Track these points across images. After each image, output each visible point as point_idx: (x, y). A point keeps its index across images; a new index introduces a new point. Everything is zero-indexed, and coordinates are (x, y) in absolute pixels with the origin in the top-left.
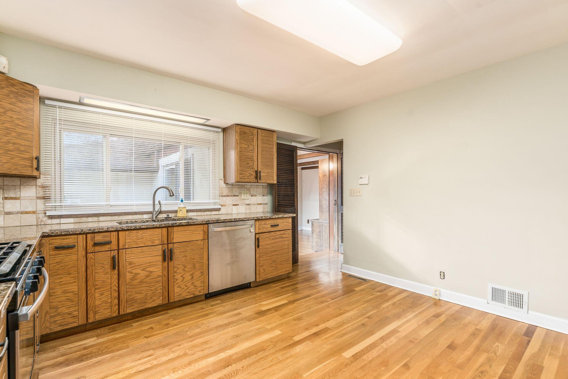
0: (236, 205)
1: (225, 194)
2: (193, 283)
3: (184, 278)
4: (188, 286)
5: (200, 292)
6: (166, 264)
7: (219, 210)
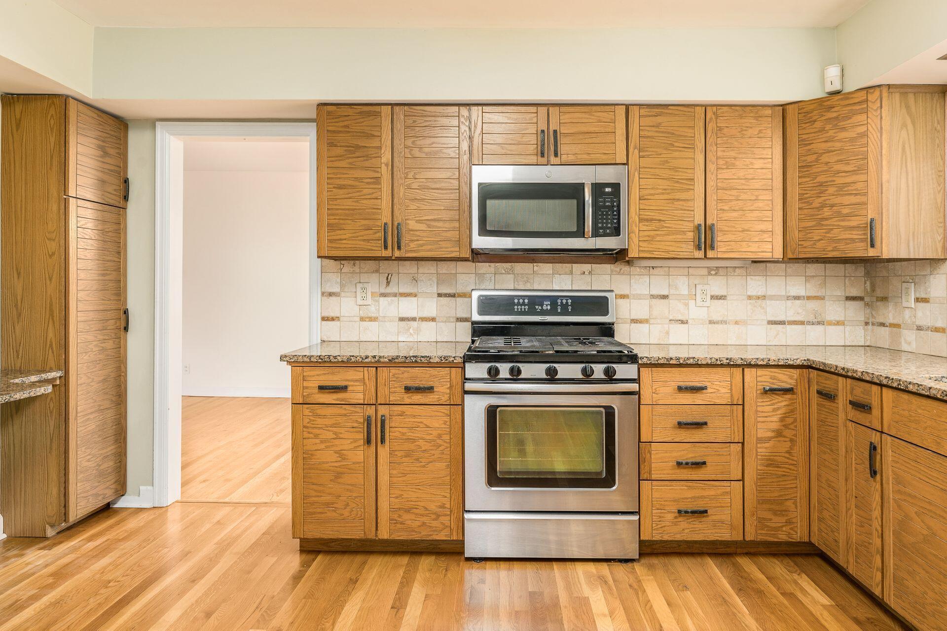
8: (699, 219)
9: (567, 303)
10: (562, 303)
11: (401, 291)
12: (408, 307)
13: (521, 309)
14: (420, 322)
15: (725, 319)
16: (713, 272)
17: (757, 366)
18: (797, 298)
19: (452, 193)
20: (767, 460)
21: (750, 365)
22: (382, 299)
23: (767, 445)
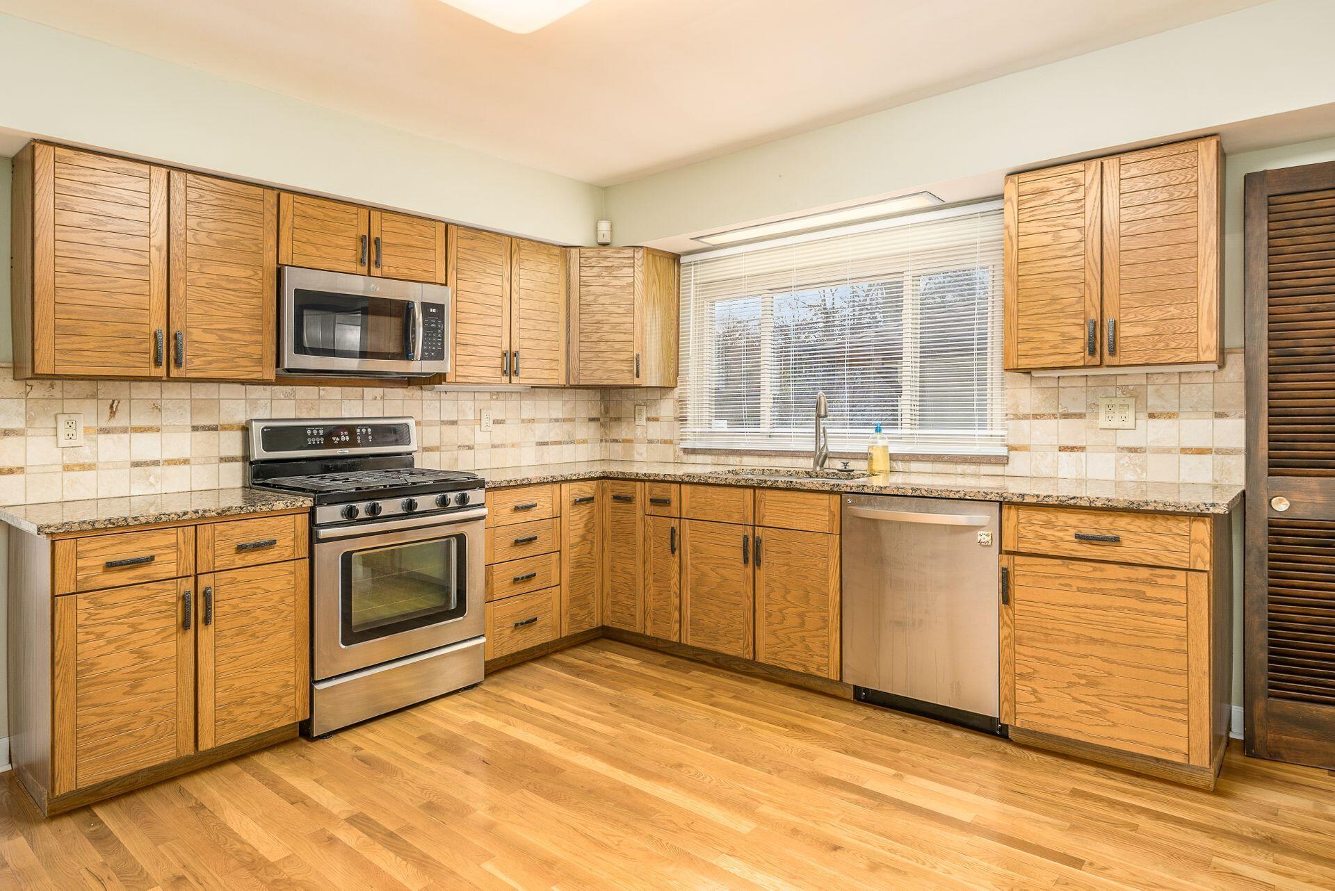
0: (1072, 449)
1: (1028, 411)
2: (803, 639)
3: (784, 618)
4: (792, 640)
5: (819, 670)
6: (749, 570)
7: (1003, 461)
8: (506, 347)
9: (367, 432)
10: (361, 432)
11: (135, 423)
12: (146, 447)
13: (316, 442)
14: (166, 467)
15: (504, 442)
16: (495, 397)
17: (571, 481)
18: (557, 420)
19: (253, 298)
20: (576, 562)
21: (566, 481)
22: (102, 437)
23: (576, 549)
